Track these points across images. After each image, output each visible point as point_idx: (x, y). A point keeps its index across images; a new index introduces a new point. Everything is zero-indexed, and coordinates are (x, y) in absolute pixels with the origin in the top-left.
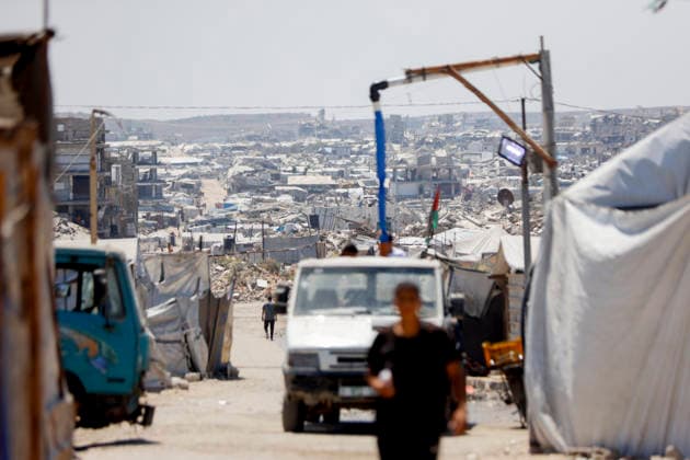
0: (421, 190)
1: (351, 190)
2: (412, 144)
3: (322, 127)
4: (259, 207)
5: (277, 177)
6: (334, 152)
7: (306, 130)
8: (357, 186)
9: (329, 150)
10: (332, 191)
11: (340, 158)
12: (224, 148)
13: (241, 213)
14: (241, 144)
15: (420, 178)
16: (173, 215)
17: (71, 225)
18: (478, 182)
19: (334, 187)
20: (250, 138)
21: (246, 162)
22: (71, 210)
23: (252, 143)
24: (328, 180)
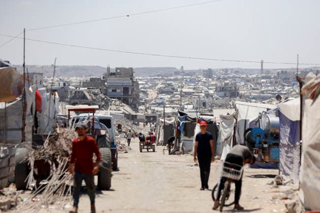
0: (225, 95)
1: (200, 94)
2: (215, 79)
3: (183, 72)
4: (173, 99)
5: (173, 89)
6: (190, 81)
7: (177, 73)
8: (201, 92)
9: (188, 80)
10: (193, 94)
11: (192, 83)
12: (151, 79)
13: (167, 101)
14: (156, 77)
15: (225, 90)
16: (143, 101)
17: (123, 104)
18: (243, 92)
19: (194, 93)
20: (158, 76)
21: (162, 84)
22: (122, 99)
23: (160, 77)
24: (192, 90)
